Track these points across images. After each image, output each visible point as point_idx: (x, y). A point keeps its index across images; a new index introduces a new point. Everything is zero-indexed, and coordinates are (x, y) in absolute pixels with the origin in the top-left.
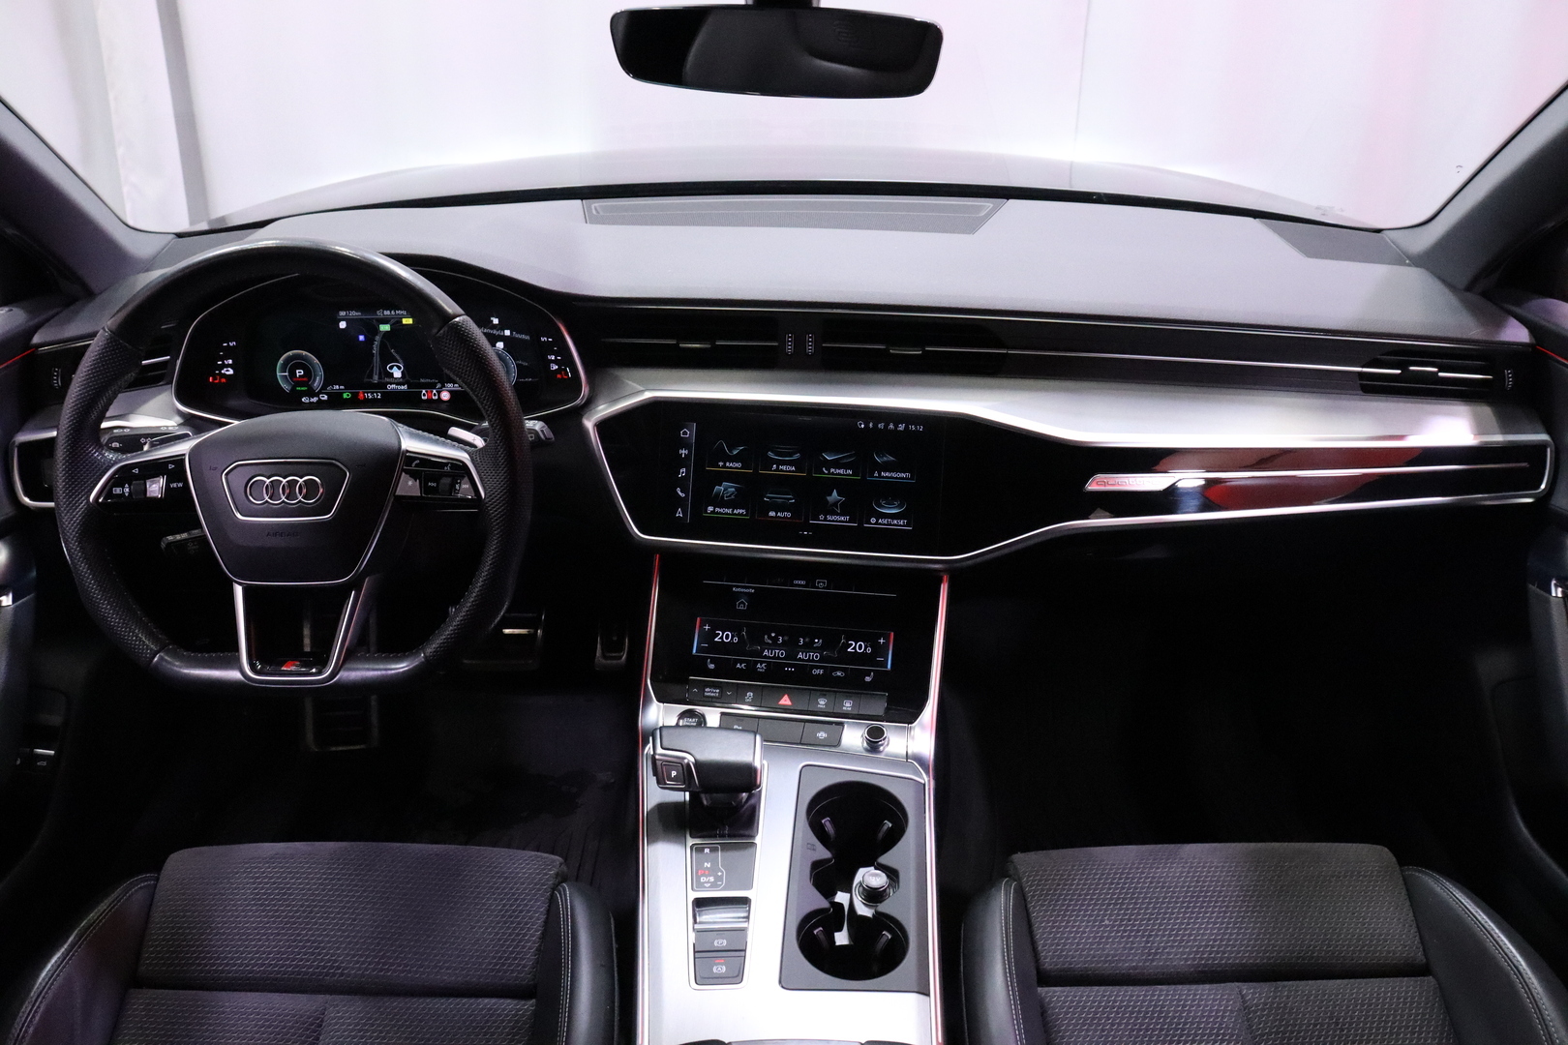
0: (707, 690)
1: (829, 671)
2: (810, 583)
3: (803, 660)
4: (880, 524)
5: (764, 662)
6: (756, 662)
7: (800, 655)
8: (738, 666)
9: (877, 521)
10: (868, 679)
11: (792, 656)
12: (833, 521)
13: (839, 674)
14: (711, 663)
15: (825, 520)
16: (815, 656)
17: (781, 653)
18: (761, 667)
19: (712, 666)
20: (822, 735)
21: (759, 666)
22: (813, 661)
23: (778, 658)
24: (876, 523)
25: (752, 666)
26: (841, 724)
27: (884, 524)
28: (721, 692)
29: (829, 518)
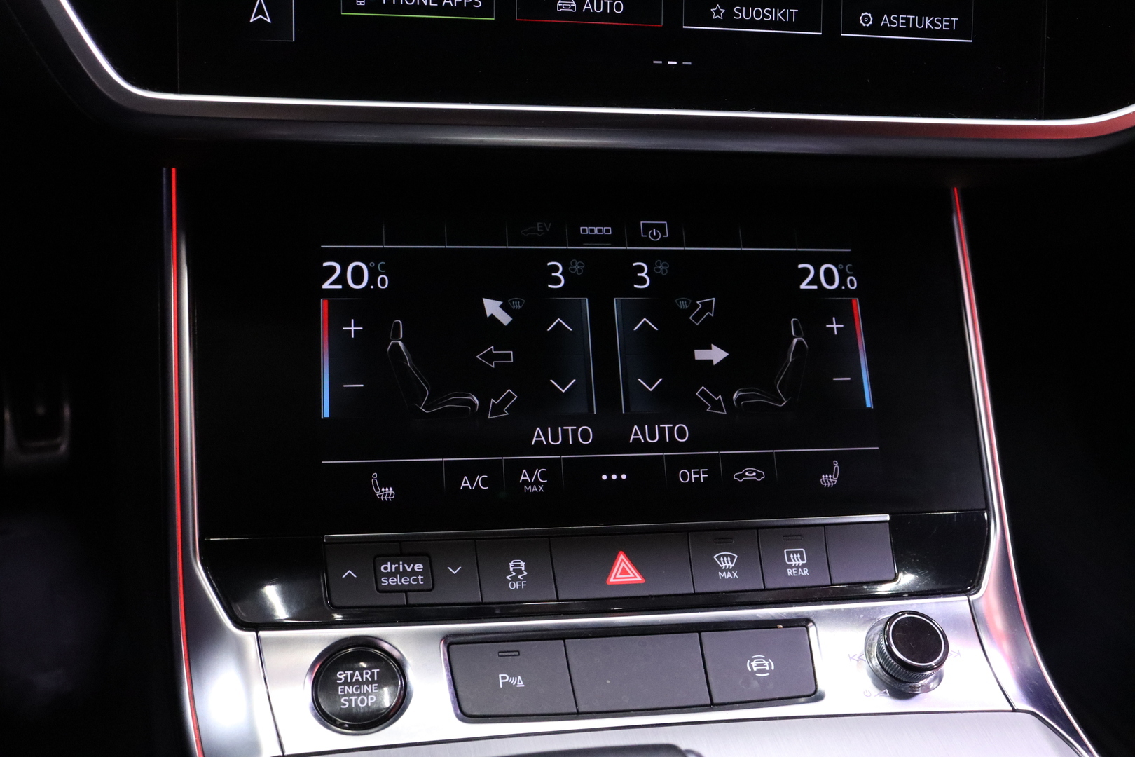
0: (387, 567)
1: (721, 471)
2: (626, 230)
3: (647, 447)
4: (886, 30)
5: (539, 464)
6: (516, 467)
7: (636, 434)
8: (465, 483)
9: (877, 19)
10: (828, 480)
11: (612, 438)
12: (752, 24)
13: (750, 475)
14: (383, 484)
15: (729, 20)
16: (679, 431)
17: (583, 434)
18: (532, 480)
19: (386, 493)
20: (760, 665)
21: (524, 476)
22: (674, 445)
23: (577, 447)
24: (876, 28)
25: (503, 478)
26: (804, 622)
27: (897, 31)
28: (430, 572)
29: (739, 13)
